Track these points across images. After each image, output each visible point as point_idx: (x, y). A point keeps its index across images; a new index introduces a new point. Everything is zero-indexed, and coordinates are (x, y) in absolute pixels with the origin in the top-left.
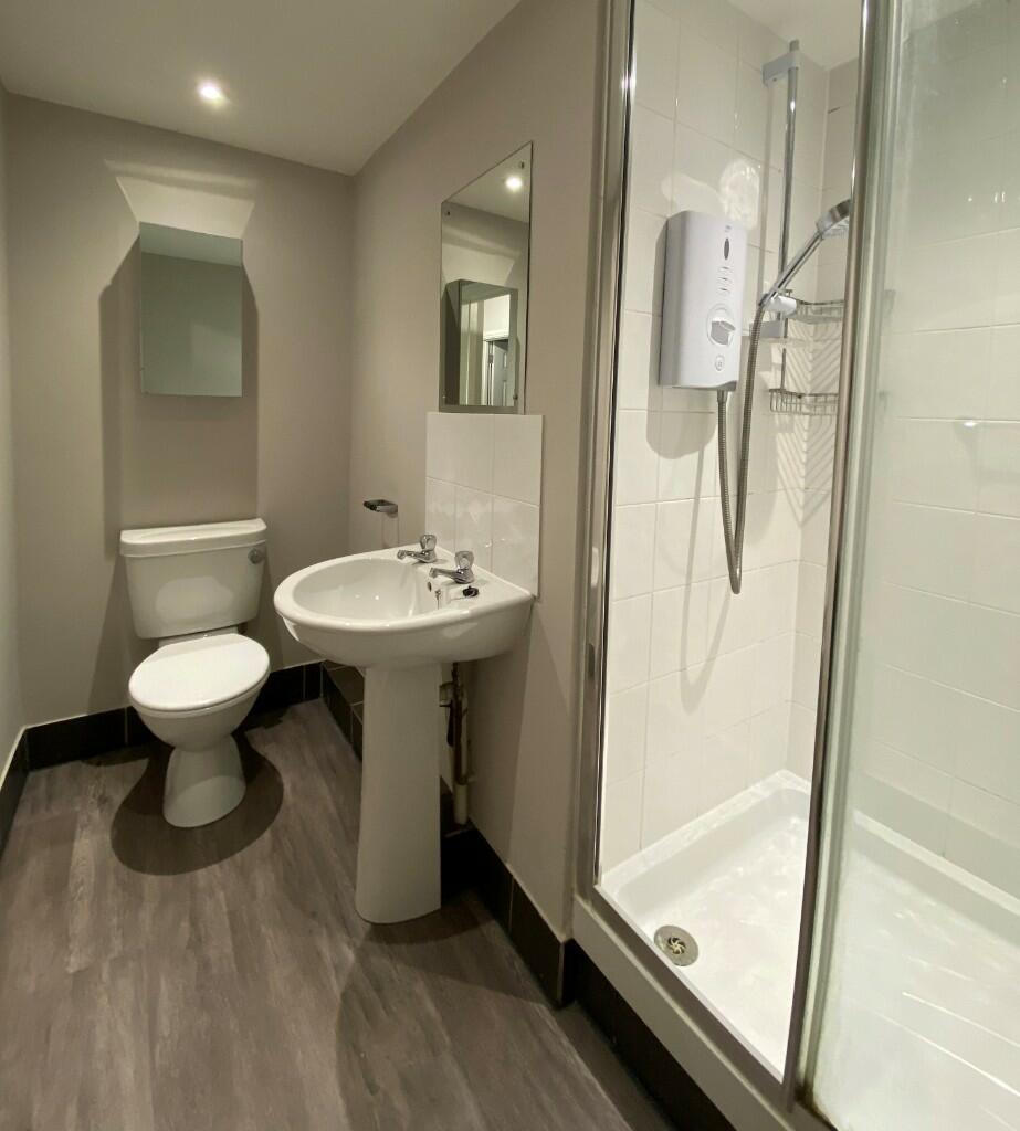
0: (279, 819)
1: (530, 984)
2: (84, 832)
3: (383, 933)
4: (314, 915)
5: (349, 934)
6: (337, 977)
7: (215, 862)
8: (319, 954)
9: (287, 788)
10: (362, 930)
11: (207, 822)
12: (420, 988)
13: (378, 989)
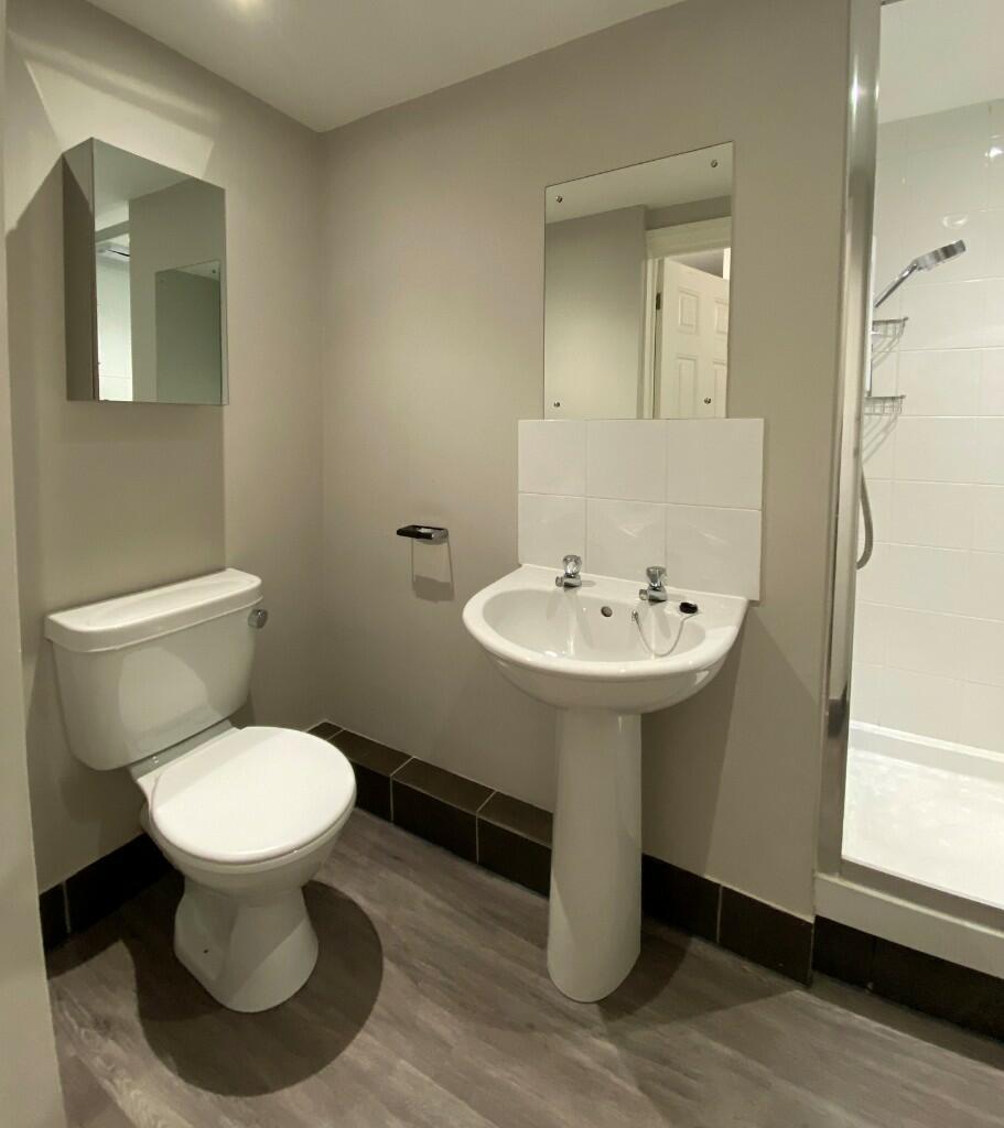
0: (387, 943)
1: (772, 979)
2: (117, 1082)
3: (617, 1006)
4: (531, 1027)
5: (583, 1026)
6: (617, 1075)
7: (358, 1031)
8: (579, 1064)
9: (360, 901)
10: (594, 1014)
11: (297, 988)
12: (696, 1036)
13: (665, 1062)
